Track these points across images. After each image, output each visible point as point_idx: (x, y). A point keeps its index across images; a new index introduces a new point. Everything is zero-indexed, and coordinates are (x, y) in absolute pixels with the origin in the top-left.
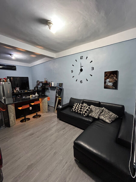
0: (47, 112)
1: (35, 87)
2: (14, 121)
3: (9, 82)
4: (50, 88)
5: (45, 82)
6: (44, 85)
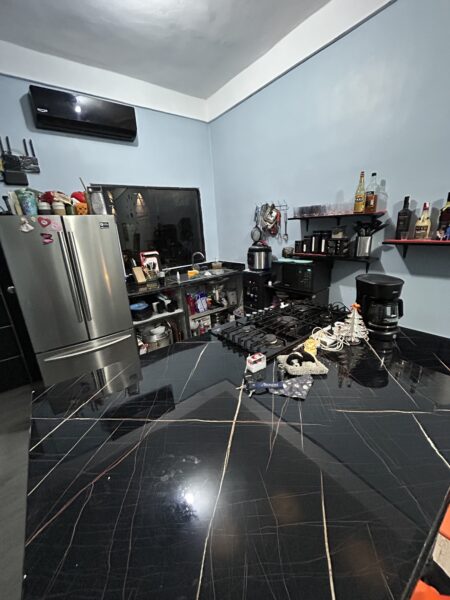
1: (250, 250)
3: (105, 217)
4: (404, 256)
5: (362, 208)
6: (340, 236)
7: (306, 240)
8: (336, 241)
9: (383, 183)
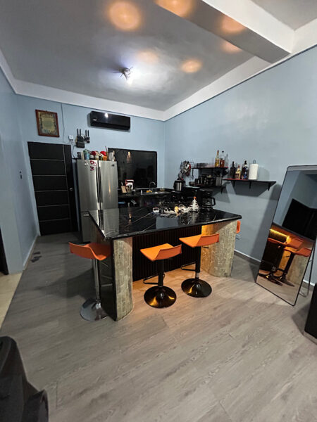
0: (226, 275)
1: (176, 182)
2: (128, 301)
3: (113, 162)
4: (234, 186)
5: (218, 165)
6: (210, 176)
7: (199, 179)
8: (208, 179)
9: (227, 155)
